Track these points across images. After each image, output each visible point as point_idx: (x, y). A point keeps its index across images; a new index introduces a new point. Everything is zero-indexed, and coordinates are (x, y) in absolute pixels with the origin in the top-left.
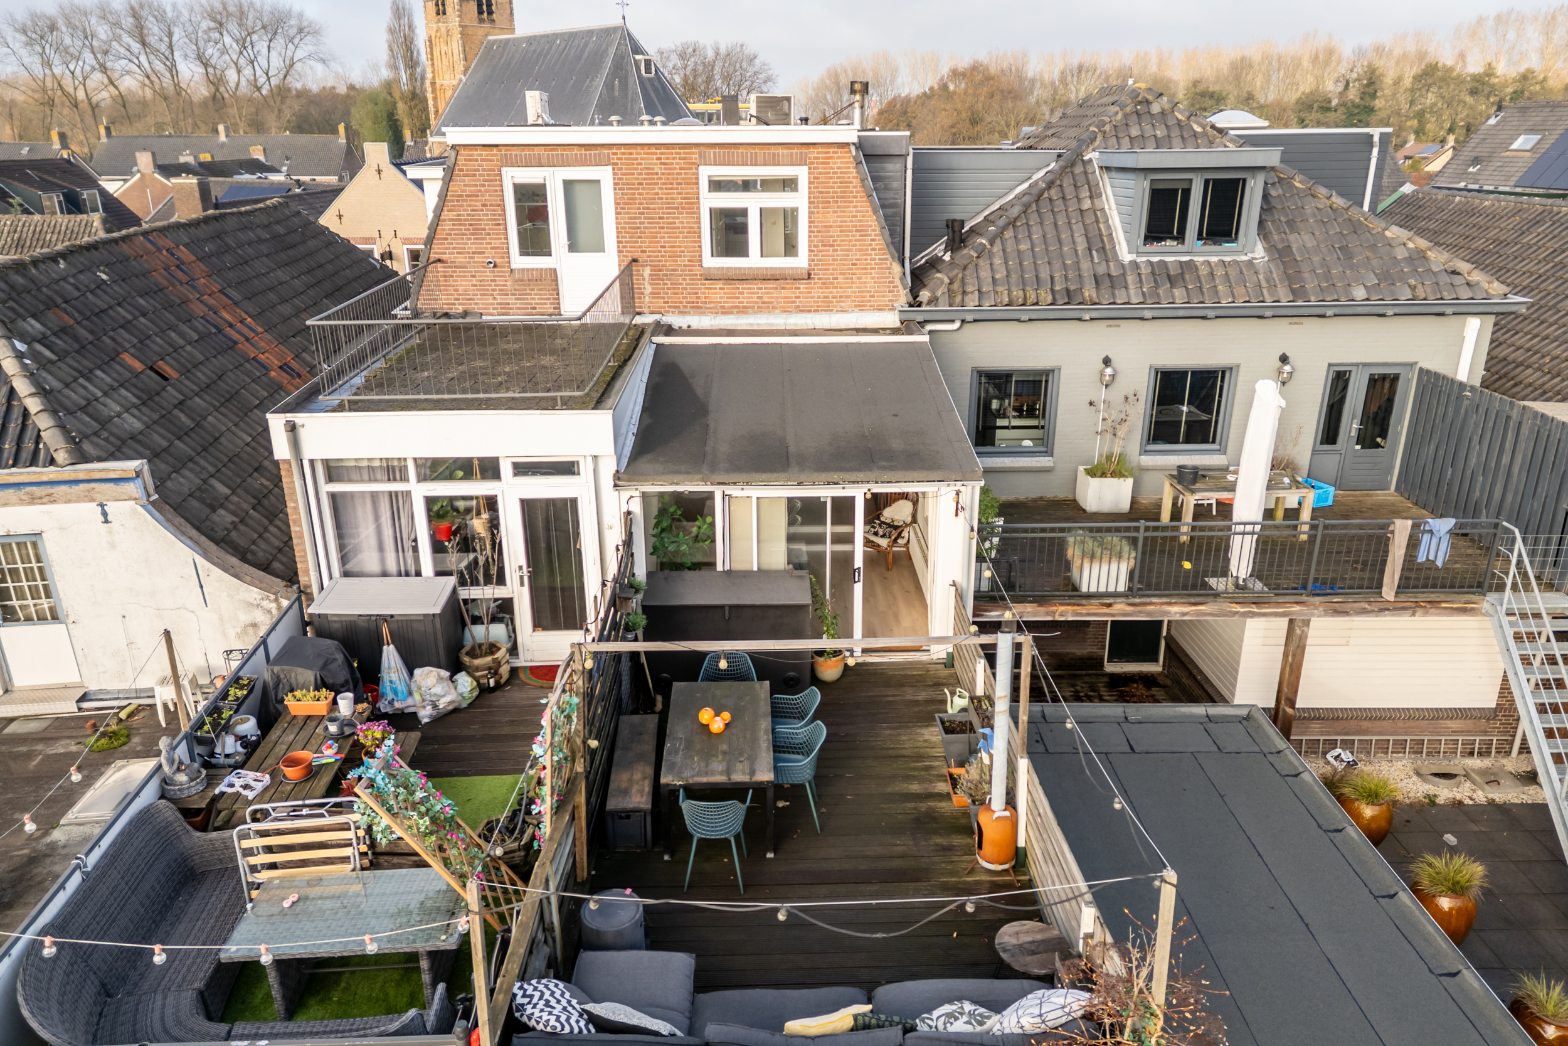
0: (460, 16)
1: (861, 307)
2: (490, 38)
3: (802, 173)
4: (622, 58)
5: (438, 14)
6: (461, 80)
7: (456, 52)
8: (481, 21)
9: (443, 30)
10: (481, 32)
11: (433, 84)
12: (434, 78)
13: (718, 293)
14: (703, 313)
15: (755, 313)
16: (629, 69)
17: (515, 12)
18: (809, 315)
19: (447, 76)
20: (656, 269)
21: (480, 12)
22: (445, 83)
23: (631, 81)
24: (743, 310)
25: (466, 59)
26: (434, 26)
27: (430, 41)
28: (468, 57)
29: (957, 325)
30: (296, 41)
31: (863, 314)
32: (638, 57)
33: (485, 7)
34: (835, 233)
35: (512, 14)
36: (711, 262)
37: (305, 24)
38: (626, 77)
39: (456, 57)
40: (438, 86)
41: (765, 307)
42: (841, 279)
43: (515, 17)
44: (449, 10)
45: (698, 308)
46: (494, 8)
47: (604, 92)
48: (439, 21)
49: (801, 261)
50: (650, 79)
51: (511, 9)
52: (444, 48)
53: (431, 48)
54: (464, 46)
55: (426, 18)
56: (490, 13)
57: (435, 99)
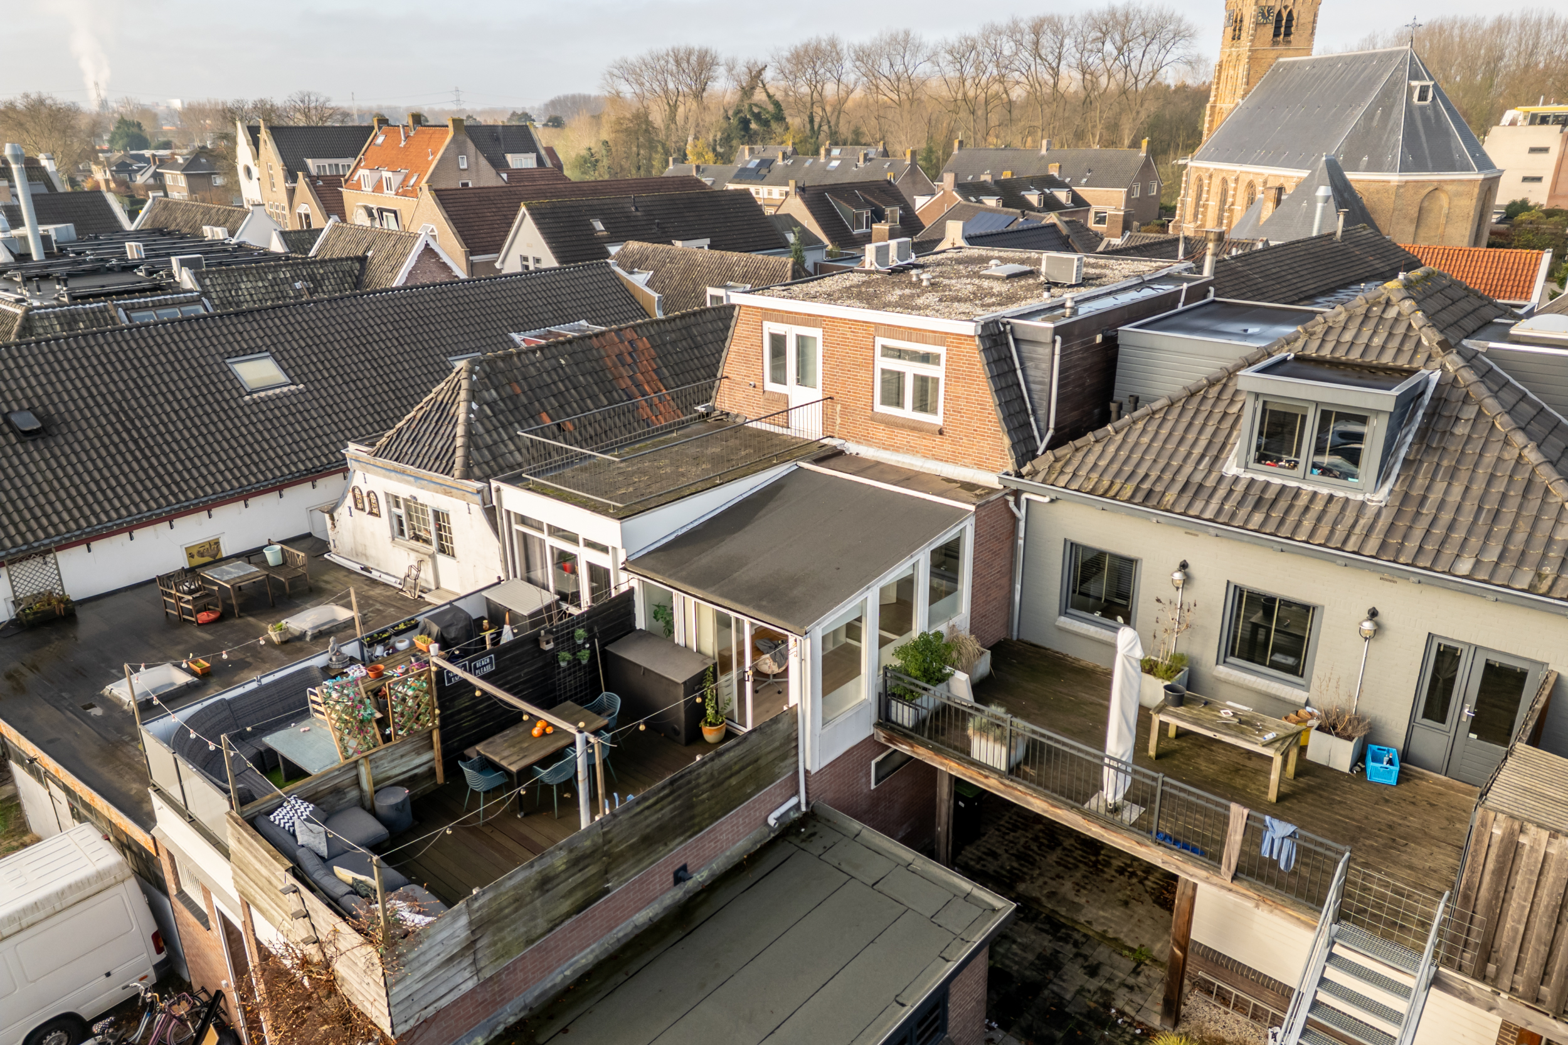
0: (1251, 41)
1: (979, 466)
2: (1281, 60)
3: (941, 350)
4: (1395, 84)
5: (1233, 39)
6: (1237, 104)
7: (1240, 76)
8: (1275, 43)
9: (1234, 54)
10: (1272, 54)
11: (1213, 107)
12: (1215, 102)
13: (881, 432)
14: (870, 446)
15: (904, 453)
16: (1399, 96)
17: (1317, 31)
18: (941, 464)
19: (1227, 100)
20: (844, 407)
21: (1276, 34)
22: (1224, 106)
23: (1396, 111)
24: (896, 449)
25: (1248, 83)
26: (1228, 50)
27: (1220, 66)
28: (1252, 80)
29: (1047, 499)
30: (1168, 47)
31: (980, 471)
32: (1414, 83)
33: (1283, 30)
34: (962, 402)
35: (1313, 34)
36: (880, 408)
37: (1182, 28)
38: (1392, 106)
39: (1239, 81)
40: (1217, 109)
41: (912, 450)
42: (965, 440)
43: (1316, 37)
44: (1244, 35)
45: (867, 440)
46: (1293, 29)
47: (1361, 122)
48: (1233, 46)
49: (936, 420)
50: (1422, 108)
51: (1313, 28)
52: (1231, 72)
53: (1220, 72)
54: (1249, 70)
55: (1223, 43)
56: (1288, 34)
57: (1211, 122)
